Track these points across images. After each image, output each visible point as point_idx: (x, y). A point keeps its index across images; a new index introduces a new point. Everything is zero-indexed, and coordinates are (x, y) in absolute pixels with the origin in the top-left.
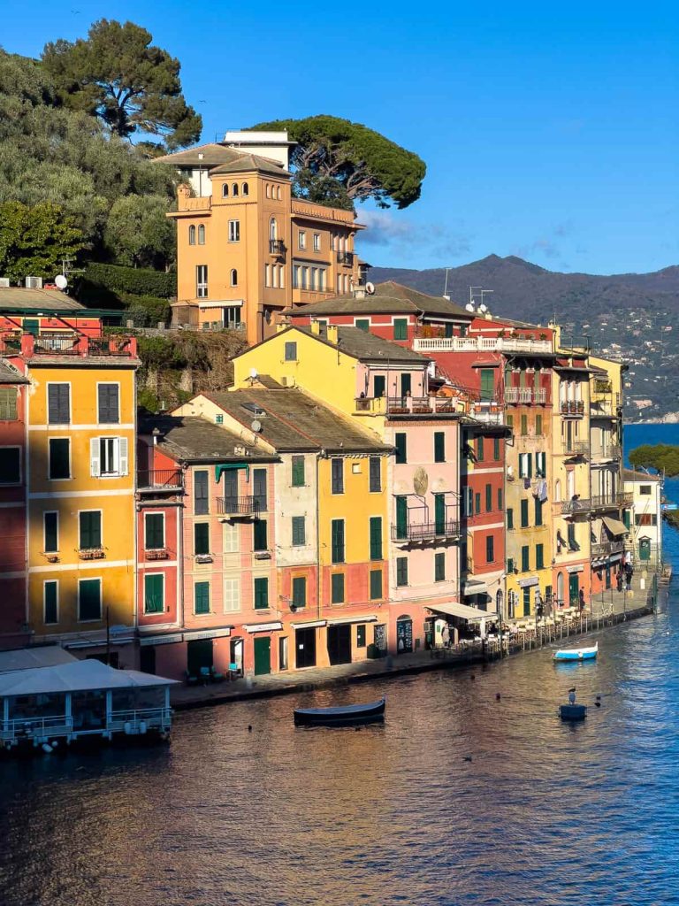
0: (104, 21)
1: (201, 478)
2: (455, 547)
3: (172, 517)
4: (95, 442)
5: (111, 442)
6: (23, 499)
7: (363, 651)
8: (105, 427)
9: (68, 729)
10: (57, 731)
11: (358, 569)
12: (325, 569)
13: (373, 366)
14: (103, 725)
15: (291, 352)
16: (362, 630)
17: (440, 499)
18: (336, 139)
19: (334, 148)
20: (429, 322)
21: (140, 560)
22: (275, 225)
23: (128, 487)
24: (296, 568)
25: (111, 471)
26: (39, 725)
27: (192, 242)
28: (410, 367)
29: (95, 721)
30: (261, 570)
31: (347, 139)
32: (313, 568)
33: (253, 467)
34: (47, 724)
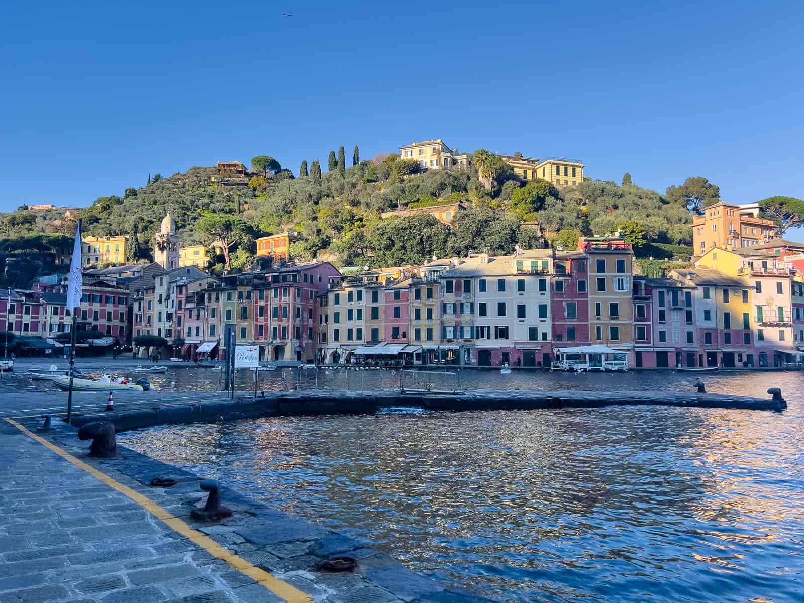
0: (690, 178)
1: (662, 294)
2: (790, 328)
3: (648, 306)
4: (615, 280)
5: (622, 280)
6: (587, 297)
7: (741, 364)
8: (619, 274)
9: (588, 365)
10: (584, 366)
11: (737, 332)
12: (721, 331)
13: (748, 257)
14: (601, 366)
15: (715, 257)
16: (740, 355)
17: (781, 309)
18: (782, 204)
19: (781, 208)
20: (792, 251)
21: (635, 321)
22: (732, 225)
23: (630, 295)
24: (706, 329)
25: (622, 289)
26: (576, 363)
27: (699, 234)
28: (766, 258)
29: (598, 364)
30: (690, 328)
31: (786, 203)
32: (716, 330)
33: (685, 291)
34: (580, 363)
